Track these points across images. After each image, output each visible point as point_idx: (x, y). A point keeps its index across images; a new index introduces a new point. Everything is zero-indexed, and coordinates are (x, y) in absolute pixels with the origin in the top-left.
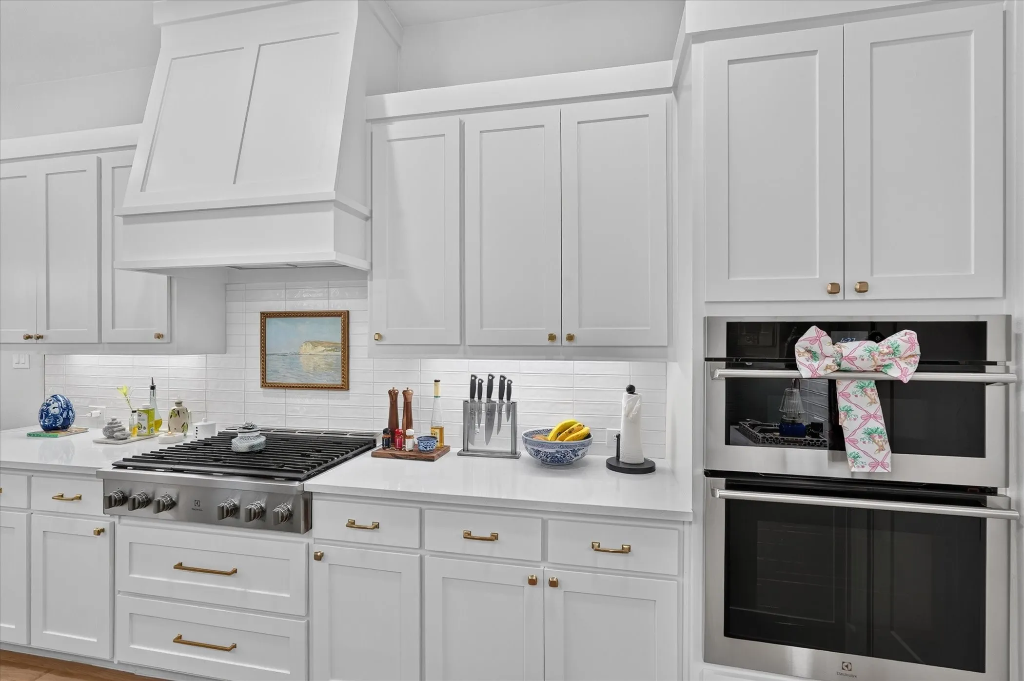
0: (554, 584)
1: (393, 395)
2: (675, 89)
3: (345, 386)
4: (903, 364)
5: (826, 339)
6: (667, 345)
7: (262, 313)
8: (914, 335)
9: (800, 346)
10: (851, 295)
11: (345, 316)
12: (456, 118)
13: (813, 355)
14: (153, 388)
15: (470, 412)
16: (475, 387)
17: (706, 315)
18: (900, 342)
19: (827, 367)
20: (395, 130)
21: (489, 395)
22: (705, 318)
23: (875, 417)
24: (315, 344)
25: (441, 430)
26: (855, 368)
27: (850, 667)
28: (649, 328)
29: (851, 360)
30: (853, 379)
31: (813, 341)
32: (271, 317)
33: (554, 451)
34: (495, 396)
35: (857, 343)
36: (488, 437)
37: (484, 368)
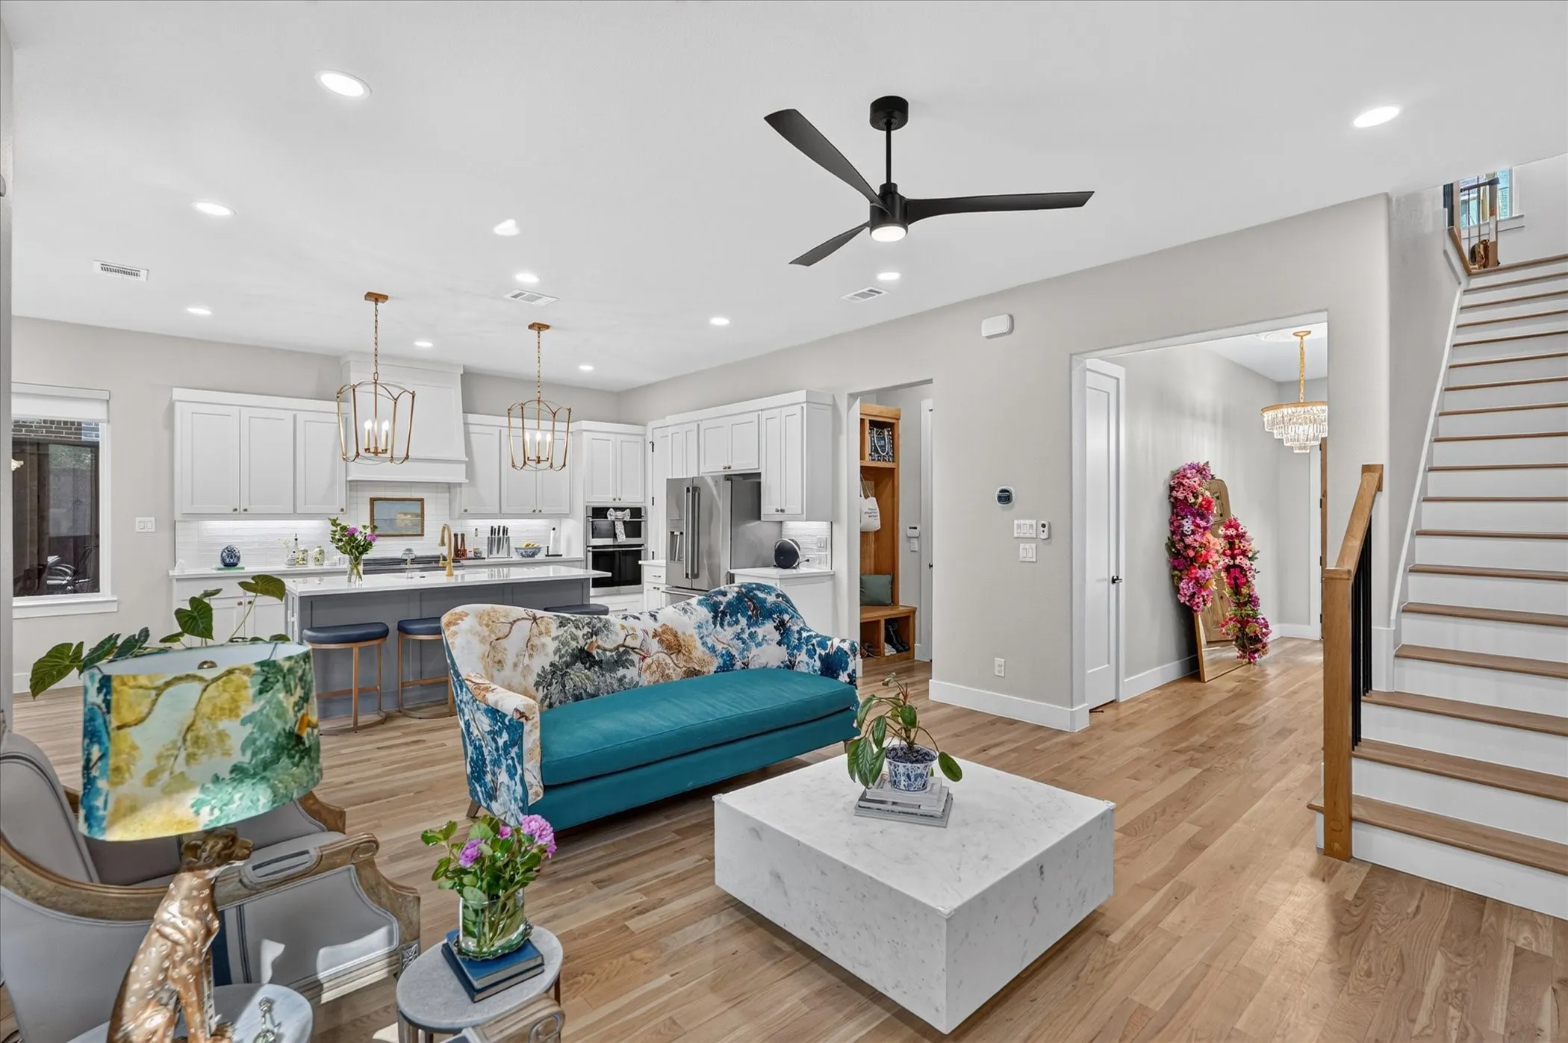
1: (456, 535)
3: (422, 535)
6: (569, 513)
7: (371, 498)
9: (607, 513)
11: (422, 500)
12: (498, 429)
14: (296, 540)
15: (490, 541)
16: (492, 530)
19: (613, 518)
20: (471, 429)
21: (499, 534)
22: (585, 506)
24: (405, 514)
25: (479, 549)
28: (562, 508)
29: (618, 516)
30: (619, 521)
32: (376, 499)
34: (501, 534)
35: (618, 512)
36: (498, 552)
37: (496, 523)
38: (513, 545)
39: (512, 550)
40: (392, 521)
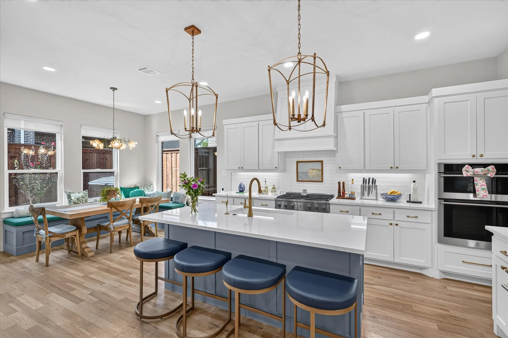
0: (397, 225)
1: (339, 183)
2: (428, 103)
3: (322, 181)
4: (491, 173)
5: (470, 168)
6: (426, 169)
7: (297, 162)
8: (494, 167)
9: (463, 169)
10: (479, 157)
11: (322, 162)
12: (362, 112)
13: (467, 171)
14: (266, 181)
15: (363, 188)
16: (364, 181)
17: (438, 162)
18: (490, 168)
19: (471, 174)
20: (344, 115)
21: (369, 183)
22: (438, 163)
23: (484, 185)
24: (313, 170)
25: (354, 192)
26: (478, 174)
27: (479, 244)
28: (421, 165)
29: (477, 172)
30: (478, 177)
31: (467, 168)
32: (299, 162)
33: (392, 197)
34: (371, 184)
35: (479, 168)
36: (368, 195)
37: (367, 176)
38: (380, 192)
39: (379, 195)
40: (306, 173)
